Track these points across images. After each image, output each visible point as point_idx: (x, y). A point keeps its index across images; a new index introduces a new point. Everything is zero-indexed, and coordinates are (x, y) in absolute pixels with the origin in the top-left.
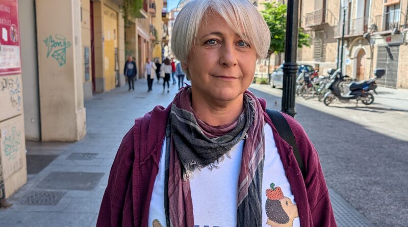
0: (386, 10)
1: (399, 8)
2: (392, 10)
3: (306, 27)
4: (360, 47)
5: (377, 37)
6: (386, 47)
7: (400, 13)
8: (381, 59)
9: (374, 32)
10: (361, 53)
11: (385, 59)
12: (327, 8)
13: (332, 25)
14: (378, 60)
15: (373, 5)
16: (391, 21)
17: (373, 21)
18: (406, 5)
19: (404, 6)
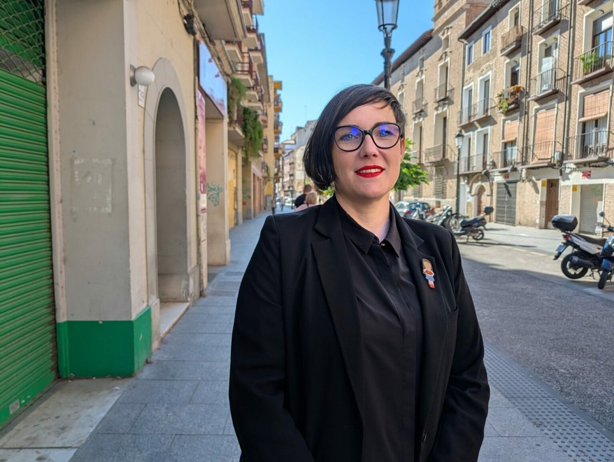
0: (504, 147)
1: (515, 145)
2: (509, 147)
3: (427, 163)
4: (479, 183)
5: (496, 174)
6: (505, 184)
7: (516, 150)
8: (501, 196)
9: (493, 168)
10: (481, 190)
11: (504, 196)
12: (446, 143)
13: (452, 161)
14: (498, 197)
15: (491, 141)
16: (509, 158)
17: (491, 157)
18: (522, 142)
19: (520, 143)
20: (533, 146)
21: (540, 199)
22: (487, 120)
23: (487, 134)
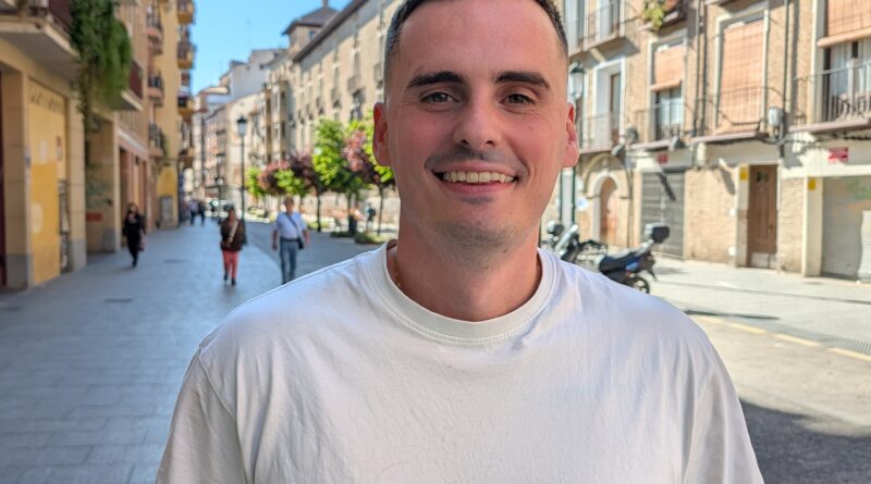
0: (654, 100)
1: (679, 95)
2: (666, 99)
4: (604, 173)
5: (640, 155)
6: (659, 175)
7: (682, 107)
8: (652, 198)
9: (633, 143)
10: (608, 187)
11: (656, 198)
14: (644, 201)
15: (628, 89)
16: (666, 122)
17: (628, 121)
18: (694, 90)
19: (690, 92)
20: (719, 96)
21: (736, 205)
22: (618, 46)
23: (619, 74)
